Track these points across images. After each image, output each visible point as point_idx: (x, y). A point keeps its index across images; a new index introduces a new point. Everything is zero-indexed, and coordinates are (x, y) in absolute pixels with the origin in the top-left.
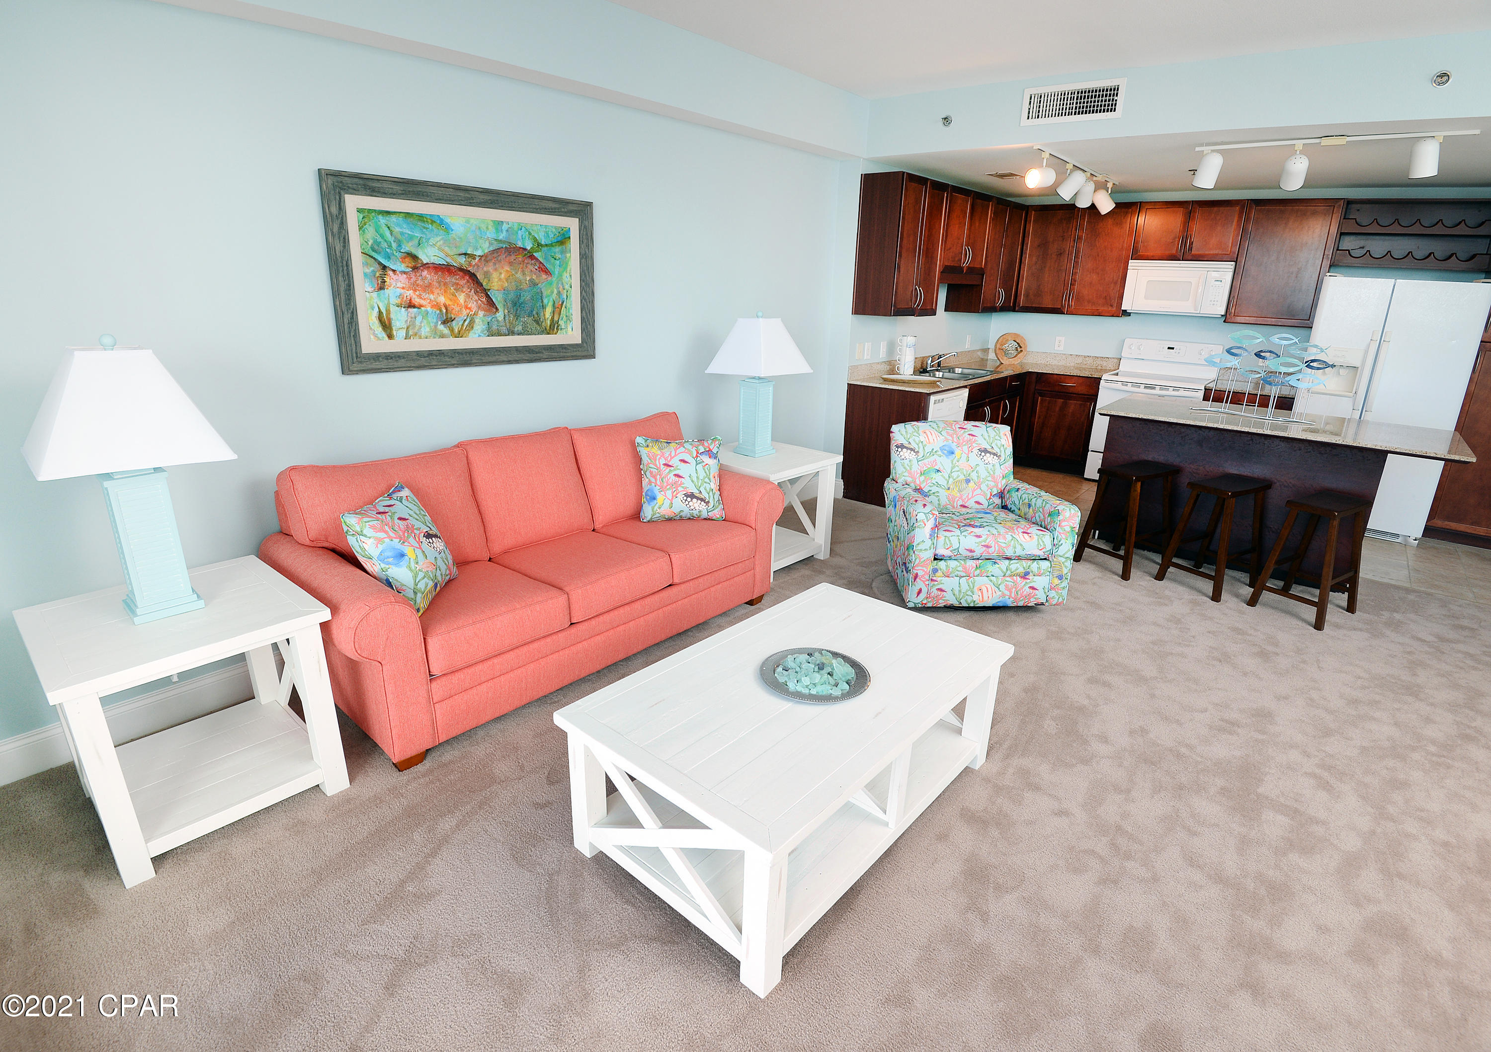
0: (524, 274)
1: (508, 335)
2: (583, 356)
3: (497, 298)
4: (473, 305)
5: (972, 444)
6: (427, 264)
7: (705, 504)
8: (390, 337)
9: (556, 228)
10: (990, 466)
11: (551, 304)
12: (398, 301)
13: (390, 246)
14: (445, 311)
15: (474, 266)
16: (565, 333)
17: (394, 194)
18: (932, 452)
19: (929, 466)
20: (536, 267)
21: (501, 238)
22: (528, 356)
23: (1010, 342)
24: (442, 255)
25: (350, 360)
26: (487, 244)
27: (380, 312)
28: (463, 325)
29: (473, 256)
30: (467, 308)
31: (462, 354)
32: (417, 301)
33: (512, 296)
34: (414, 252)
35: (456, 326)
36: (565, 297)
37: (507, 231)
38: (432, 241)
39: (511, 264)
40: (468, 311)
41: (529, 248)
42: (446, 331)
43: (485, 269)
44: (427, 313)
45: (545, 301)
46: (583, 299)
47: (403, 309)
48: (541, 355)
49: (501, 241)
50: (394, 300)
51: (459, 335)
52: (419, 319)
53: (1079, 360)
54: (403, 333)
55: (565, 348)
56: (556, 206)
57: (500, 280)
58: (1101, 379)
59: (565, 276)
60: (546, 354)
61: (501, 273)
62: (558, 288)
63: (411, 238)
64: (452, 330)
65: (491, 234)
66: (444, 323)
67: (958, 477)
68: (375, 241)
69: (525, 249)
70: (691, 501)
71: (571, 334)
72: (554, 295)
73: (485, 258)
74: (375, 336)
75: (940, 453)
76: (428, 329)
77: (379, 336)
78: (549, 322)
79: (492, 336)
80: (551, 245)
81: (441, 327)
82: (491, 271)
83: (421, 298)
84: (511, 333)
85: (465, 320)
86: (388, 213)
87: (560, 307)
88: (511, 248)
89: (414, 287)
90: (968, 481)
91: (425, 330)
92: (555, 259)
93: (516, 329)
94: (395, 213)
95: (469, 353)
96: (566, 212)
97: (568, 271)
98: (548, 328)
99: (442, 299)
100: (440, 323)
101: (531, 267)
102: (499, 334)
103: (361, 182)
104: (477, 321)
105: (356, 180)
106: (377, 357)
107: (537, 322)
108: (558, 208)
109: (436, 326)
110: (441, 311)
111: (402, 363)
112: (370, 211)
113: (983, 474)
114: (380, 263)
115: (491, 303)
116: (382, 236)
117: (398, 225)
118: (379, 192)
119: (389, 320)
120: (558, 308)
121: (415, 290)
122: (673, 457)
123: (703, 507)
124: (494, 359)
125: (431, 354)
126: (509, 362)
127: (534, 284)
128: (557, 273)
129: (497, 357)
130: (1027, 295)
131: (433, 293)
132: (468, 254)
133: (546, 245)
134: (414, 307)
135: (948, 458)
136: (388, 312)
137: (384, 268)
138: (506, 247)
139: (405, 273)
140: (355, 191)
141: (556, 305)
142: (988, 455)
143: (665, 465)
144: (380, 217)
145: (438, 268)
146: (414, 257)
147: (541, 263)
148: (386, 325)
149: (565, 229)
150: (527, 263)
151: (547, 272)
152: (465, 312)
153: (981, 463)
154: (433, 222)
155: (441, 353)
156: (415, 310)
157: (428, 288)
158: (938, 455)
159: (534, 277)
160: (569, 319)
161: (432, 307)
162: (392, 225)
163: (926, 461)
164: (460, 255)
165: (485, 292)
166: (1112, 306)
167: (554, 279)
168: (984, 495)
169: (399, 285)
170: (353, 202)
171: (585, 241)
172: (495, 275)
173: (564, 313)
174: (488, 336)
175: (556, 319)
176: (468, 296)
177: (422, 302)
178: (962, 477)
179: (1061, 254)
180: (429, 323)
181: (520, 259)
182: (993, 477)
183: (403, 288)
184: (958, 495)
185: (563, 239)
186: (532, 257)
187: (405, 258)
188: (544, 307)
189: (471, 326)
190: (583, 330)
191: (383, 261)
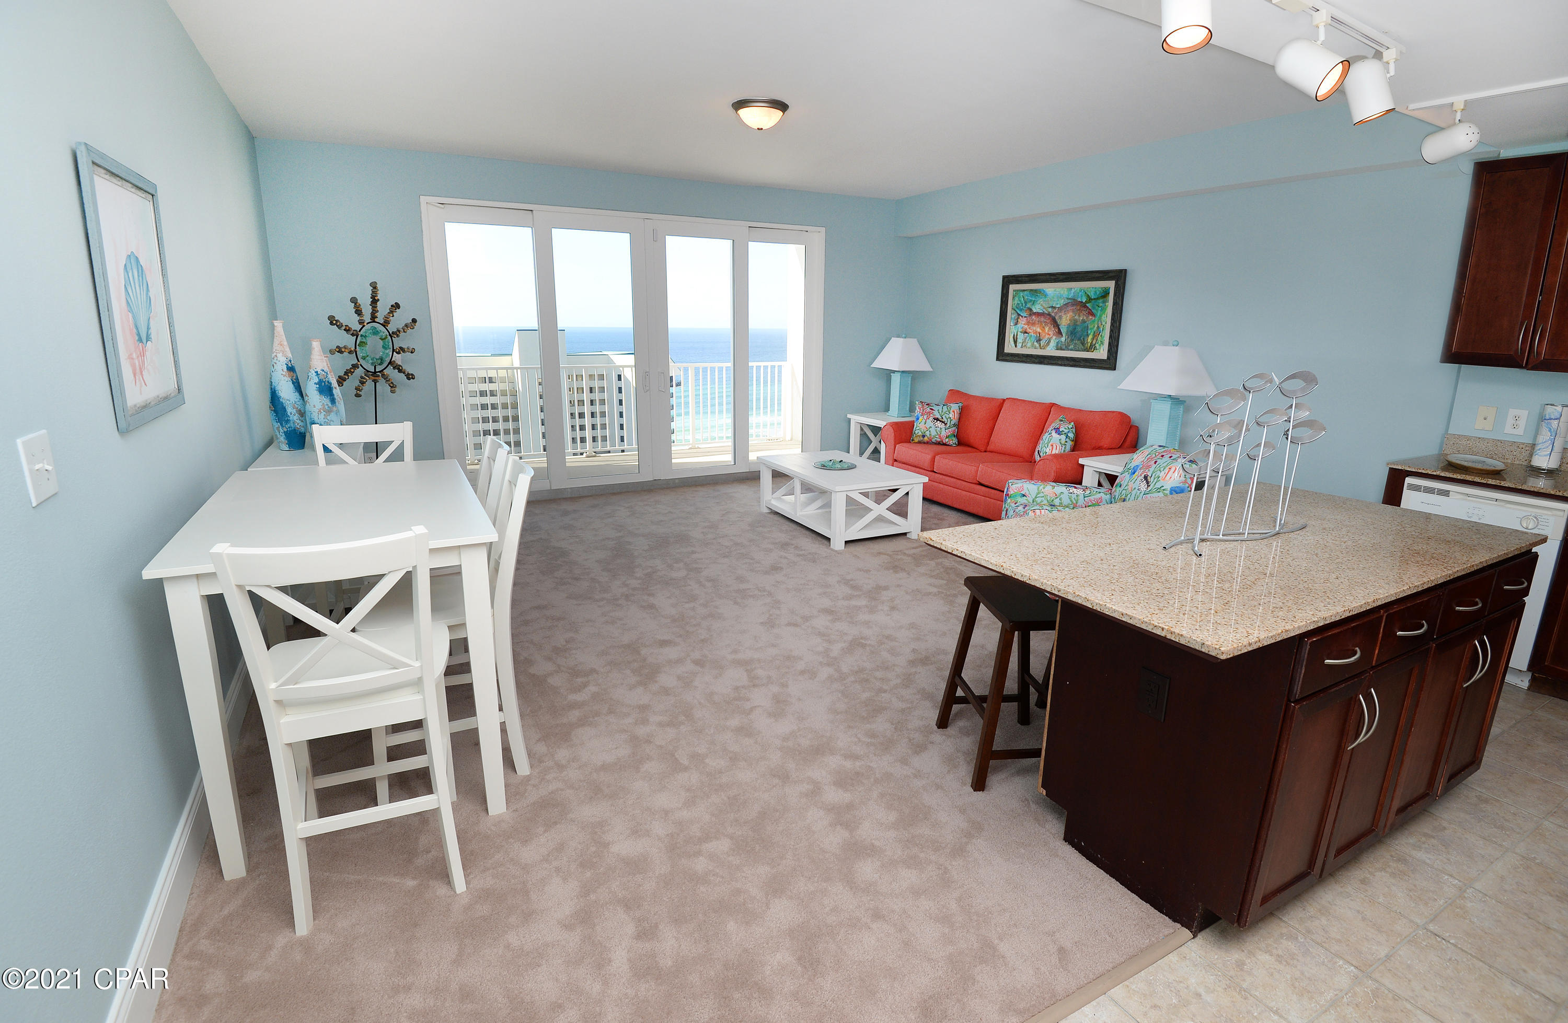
0: (1079, 316)
2: (1105, 367)
3: (1064, 330)
4: (1051, 333)
8: (1016, 346)
9: (1102, 288)
11: (1092, 333)
12: (1021, 330)
13: (1022, 306)
14: (1038, 335)
15: (1055, 313)
16: (1098, 352)
20: (1087, 312)
21: (1070, 297)
24: (1042, 308)
25: (1000, 354)
26: (1063, 301)
27: (1014, 335)
28: (1045, 343)
29: (1056, 307)
30: (1048, 334)
32: (1028, 330)
33: (1071, 328)
34: (1031, 307)
35: (1042, 343)
36: (1102, 329)
37: (1074, 293)
38: (1039, 302)
39: (1073, 311)
40: (1049, 336)
41: (1084, 301)
42: (1037, 345)
43: (1060, 314)
44: (1031, 336)
45: (1089, 332)
46: (1111, 330)
47: (1023, 334)
49: (1070, 299)
50: (1020, 330)
51: (1043, 348)
52: (1028, 338)
54: (1021, 345)
55: (1095, 361)
56: (1101, 275)
57: (1066, 320)
59: (1104, 316)
61: (1067, 316)
62: (1098, 324)
63: (1031, 301)
64: (1040, 345)
65: (1065, 296)
66: (1037, 341)
68: (1018, 304)
69: (1082, 302)
71: (1102, 353)
72: (1095, 328)
73: (1060, 309)
74: (1011, 345)
76: (1030, 344)
77: (1013, 345)
78: (1089, 345)
79: (1058, 350)
80: (1097, 299)
81: (1036, 343)
82: (1062, 315)
84: (1067, 349)
85: (1046, 341)
86: (1024, 290)
88: (1074, 302)
89: (1028, 323)
91: (1029, 345)
92: (1099, 307)
93: (1070, 347)
94: (1026, 290)
95: (1044, 357)
96: (1106, 278)
97: (1106, 314)
98: (1088, 348)
99: (1039, 330)
100: (1035, 341)
101: (1084, 312)
102: (1061, 349)
104: (1052, 341)
105: (1014, 278)
107: (1083, 344)
109: (1034, 343)
112: (1018, 290)
114: (1017, 313)
115: (1060, 333)
118: (1021, 282)
119: (1017, 338)
120: (1096, 336)
124: (1054, 362)
125: (1028, 356)
126: (1061, 365)
127: (1084, 321)
128: (1098, 315)
131: (1035, 326)
132: (1053, 307)
133: (1094, 299)
134: (1027, 333)
136: (1017, 335)
137: (1019, 315)
138: (1072, 302)
139: (1025, 317)
140: (1012, 283)
141: (1095, 334)
144: (1021, 293)
145: (1038, 314)
146: (1030, 310)
147: (1090, 309)
148: (1016, 341)
149: (1107, 288)
150: (1082, 310)
151: (1093, 315)
152: (1047, 336)
154: (1040, 292)
155: (1032, 356)
156: (1027, 334)
157: (1033, 324)
159: (1085, 318)
160: (1102, 343)
161: (1034, 333)
162: (1024, 296)
164: (1049, 307)
165: (1058, 326)
167: (1096, 319)
169: (1023, 323)
170: (1012, 288)
171: (1118, 294)
172: (1064, 317)
173: (1100, 339)
174: (1056, 350)
175: (1094, 342)
176: (1050, 328)
177: (1030, 331)
180: (1031, 341)
181: (1078, 308)
185: (1105, 294)
186: (1085, 307)
187: (1027, 310)
188: (1088, 335)
189: (1048, 344)
190: (1109, 351)
191: (1019, 312)
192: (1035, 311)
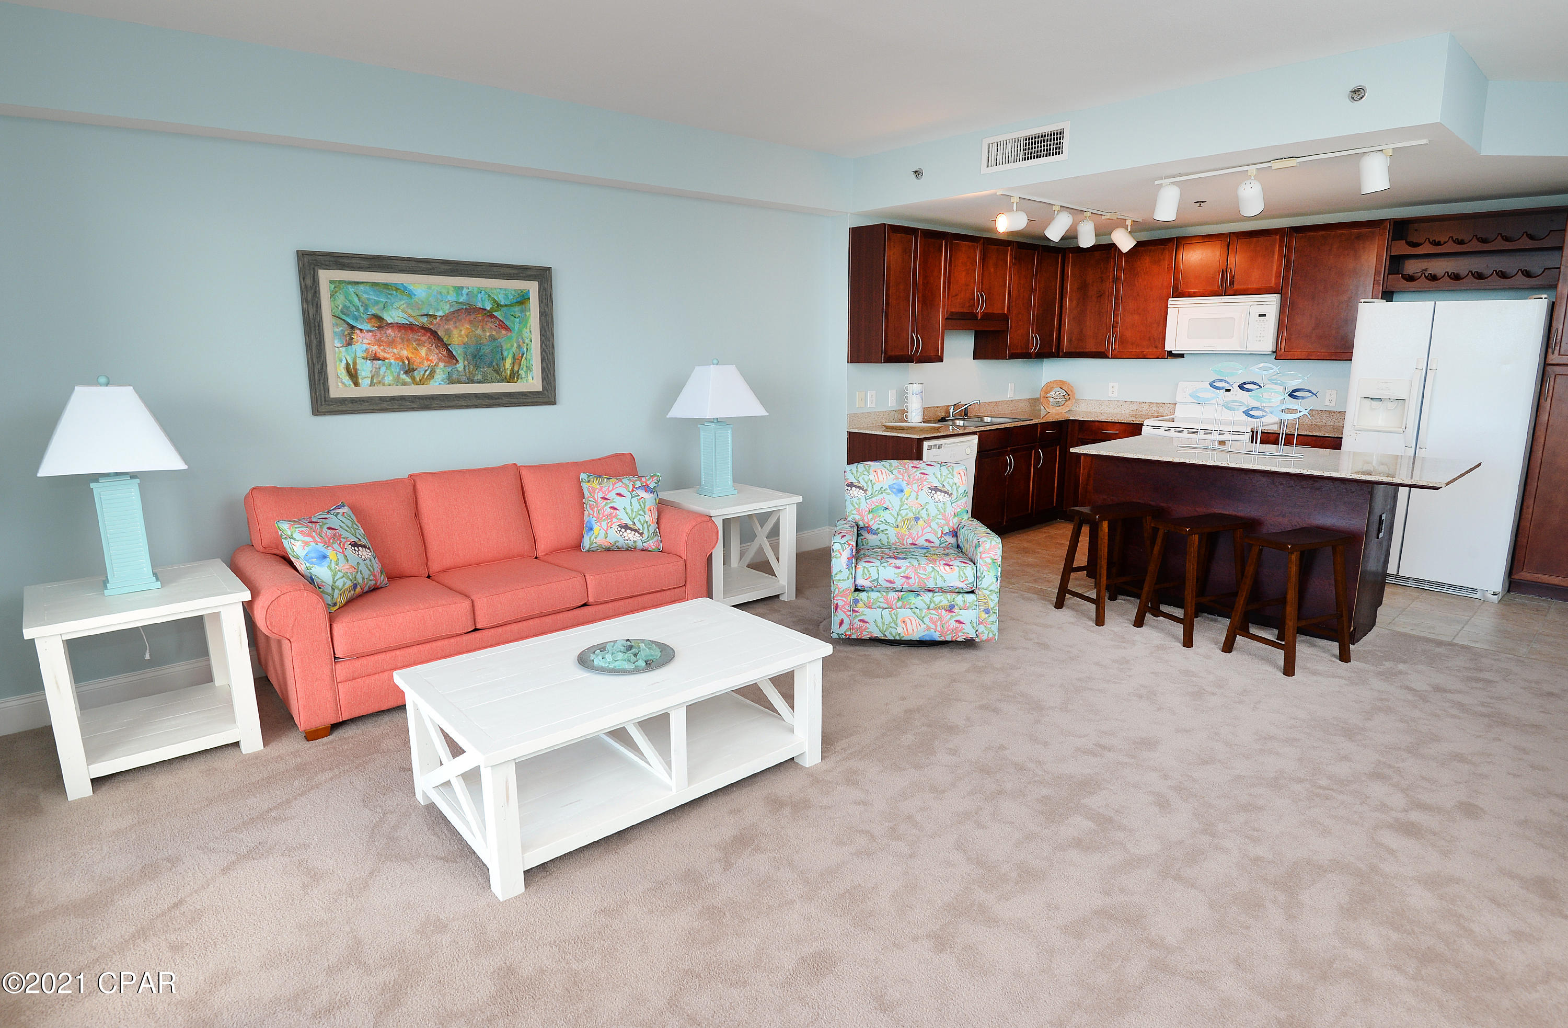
0: (484, 331)
1: (468, 383)
2: (543, 403)
3: (457, 351)
4: (434, 358)
5: (922, 482)
6: (392, 323)
7: (639, 535)
8: (356, 384)
9: (515, 290)
10: (940, 505)
11: (511, 356)
12: (364, 355)
13: (358, 310)
14: (407, 362)
15: (435, 325)
16: (525, 382)
17: (362, 268)
18: (881, 491)
19: (877, 504)
20: (496, 325)
21: (461, 300)
22: (487, 401)
23: (1056, 389)
24: (405, 316)
25: (319, 403)
26: (448, 306)
27: (348, 364)
28: (424, 375)
29: (435, 317)
30: (428, 360)
31: (422, 399)
32: (381, 354)
33: (471, 350)
34: (380, 314)
35: (417, 375)
36: (525, 350)
37: (467, 294)
38: (396, 305)
39: (471, 322)
40: (429, 363)
41: (488, 309)
42: (408, 380)
43: (446, 327)
44: (391, 364)
45: (505, 354)
46: (543, 351)
47: (369, 361)
48: (500, 401)
49: (461, 303)
50: (360, 354)
51: (421, 383)
52: (383, 369)
53: (1135, 407)
54: (368, 381)
55: (525, 395)
56: (516, 272)
57: (460, 336)
58: (1142, 425)
59: (525, 332)
60: (505, 400)
61: (461, 330)
62: (518, 342)
63: (377, 303)
64: (413, 379)
65: (452, 297)
66: (406, 373)
67: (907, 514)
68: (345, 306)
69: (485, 310)
70: (626, 531)
71: (532, 382)
72: (514, 349)
73: (446, 318)
74: (343, 383)
75: (889, 491)
76: (391, 378)
77: (346, 383)
78: (509, 372)
79: (453, 384)
80: (511, 305)
81: (404, 377)
82: (452, 328)
83: (385, 352)
84: (471, 381)
85: (426, 371)
86: (357, 283)
87: (520, 358)
88: (471, 309)
89: (379, 342)
90: (917, 519)
91: (389, 379)
92: (515, 317)
93: (476, 378)
94: (363, 283)
95: (429, 398)
96: (525, 277)
97: (528, 327)
98: (508, 377)
99: (405, 353)
100: (402, 372)
101: (491, 325)
102: (459, 382)
103: (332, 259)
104: (438, 371)
105: (328, 258)
106: (343, 401)
107: (497, 372)
108: (517, 274)
109: (398, 376)
110: (403, 362)
111: (365, 406)
112: (340, 282)
113: (933, 511)
114: (348, 324)
115: (451, 356)
116: (351, 302)
117: (366, 293)
118: (348, 267)
119: (356, 370)
120: (517, 360)
121: (380, 346)
122: (611, 491)
123: (637, 538)
124: (453, 403)
125: (393, 399)
126: (468, 407)
127: (493, 339)
128: (516, 328)
129: (457, 402)
130: (1070, 341)
131: (396, 348)
132: (430, 315)
133: (506, 305)
134: (379, 359)
135: (897, 496)
136: (355, 363)
137: (352, 327)
138: (466, 308)
139: (370, 331)
140: (327, 267)
141: (516, 357)
142: (938, 493)
143: (602, 498)
144: (350, 286)
145: (401, 327)
146: (379, 318)
147: (501, 320)
148: (353, 375)
149: (524, 291)
150: (486, 321)
151: (507, 328)
152: (426, 363)
153: (931, 501)
154: (397, 289)
155: (402, 398)
156: (380, 362)
157: (392, 343)
158: (887, 493)
159: (494, 333)
160: (529, 369)
161: (396, 359)
162: (360, 294)
163: (874, 499)
164: (422, 315)
165: (446, 346)
166: (1156, 347)
167: (514, 335)
168: (935, 534)
169: (365, 341)
170: (325, 276)
171: (544, 301)
172: (455, 333)
173: (525, 364)
174: (448, 384)
175: (516, 369)
176: (429, 350)
177: (387, 355)
178: (911, 515)
179: (1101, 295)
180: (392, 373)
181: (480, 318)
182: (944, 515)
183: (369, 344)
184: (907, 533)
185: (523, 300)
186: (492, 316)
187: (371, 319)
188: (504, 359)
189: (432, 375)
190: (543, 379)
191: (351, 322)
192: (390, 320)
